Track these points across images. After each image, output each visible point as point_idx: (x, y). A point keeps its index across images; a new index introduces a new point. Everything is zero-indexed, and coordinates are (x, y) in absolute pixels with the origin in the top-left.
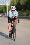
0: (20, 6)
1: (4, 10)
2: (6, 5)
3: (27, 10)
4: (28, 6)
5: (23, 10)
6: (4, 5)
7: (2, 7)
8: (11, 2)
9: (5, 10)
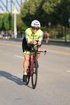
0: (43, 16)
1: (8, 25)
2: (13, 12)
3: (59, 26)
4: (61, 15)
5: (50, 24)
6: (8, 13)
7: (2, 17)
8: (22, 6)
9: (10, 24)
